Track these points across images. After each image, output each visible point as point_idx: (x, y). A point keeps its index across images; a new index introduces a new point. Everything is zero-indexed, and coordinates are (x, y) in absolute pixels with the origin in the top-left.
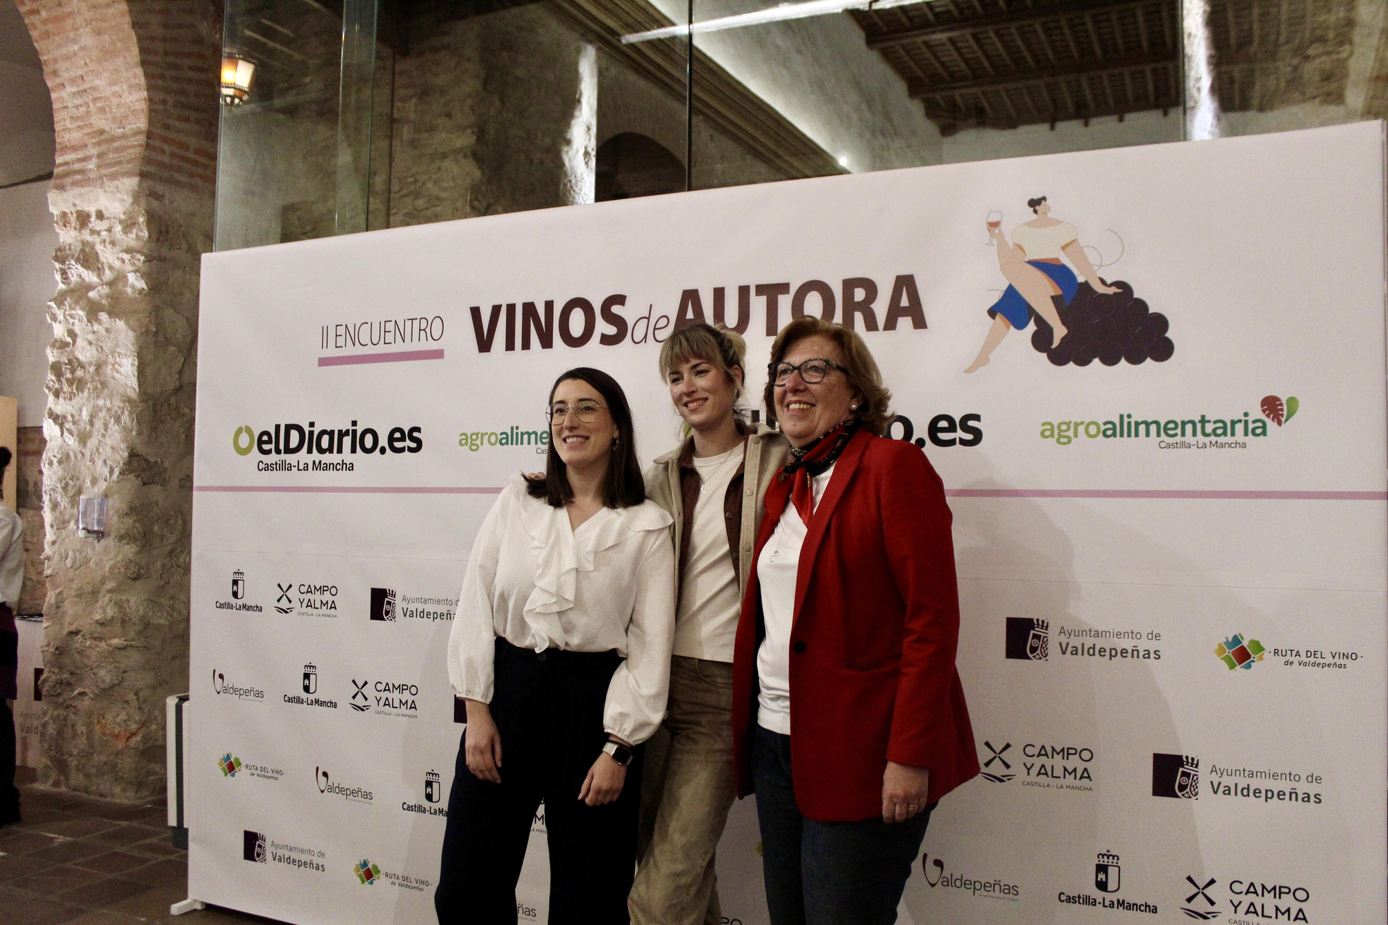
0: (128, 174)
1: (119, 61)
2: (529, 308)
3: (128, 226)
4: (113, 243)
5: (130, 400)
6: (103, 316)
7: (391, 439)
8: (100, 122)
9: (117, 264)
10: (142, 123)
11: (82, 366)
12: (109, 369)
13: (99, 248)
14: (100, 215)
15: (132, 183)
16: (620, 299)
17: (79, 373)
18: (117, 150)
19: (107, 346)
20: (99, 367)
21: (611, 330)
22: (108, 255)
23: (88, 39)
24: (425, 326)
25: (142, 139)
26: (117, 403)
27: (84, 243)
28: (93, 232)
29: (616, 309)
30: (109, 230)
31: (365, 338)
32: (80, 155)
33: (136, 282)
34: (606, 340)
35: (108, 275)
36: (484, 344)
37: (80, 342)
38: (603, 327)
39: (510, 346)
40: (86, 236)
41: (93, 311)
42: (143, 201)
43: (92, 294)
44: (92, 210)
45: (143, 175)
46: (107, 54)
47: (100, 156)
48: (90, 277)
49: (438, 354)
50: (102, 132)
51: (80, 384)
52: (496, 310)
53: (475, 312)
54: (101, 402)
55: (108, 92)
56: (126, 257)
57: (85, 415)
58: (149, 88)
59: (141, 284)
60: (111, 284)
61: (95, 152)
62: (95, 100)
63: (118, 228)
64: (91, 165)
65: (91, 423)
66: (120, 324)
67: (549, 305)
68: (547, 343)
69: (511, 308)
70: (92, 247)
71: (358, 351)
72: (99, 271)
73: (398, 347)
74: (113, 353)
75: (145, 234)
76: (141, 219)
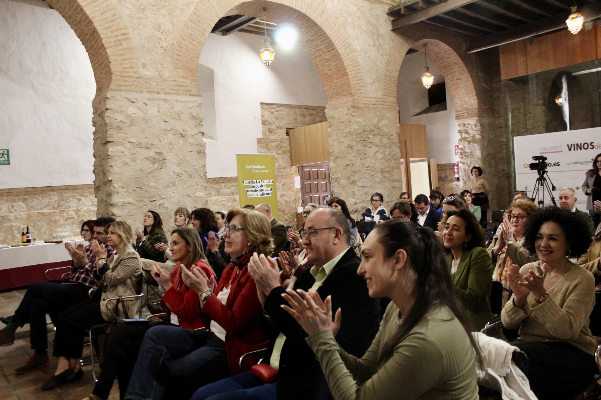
0: (475, 116)
1: (471, 95)
2: (577, 145)
3: (476, 126)
4: (472, 129)
5: (480, 159)
6: (472, 143)
7: (554, 164)
8: (465, 106)
9: (473, 133)
10: (477, 106)
11: (467, 153)
12: (474, 153)
13: (469, 130)
14: (468, 124)
15: (477, 118)
16: (593, 143)
17: (467, 154)
18: (471, 112)
19: (473, 149)
20: (471, 153)
21: (592, 147)
22: (471, 132)
23: (463, 91)
24: (559, 148)
25: (477, 110)
26: (476, 160)
27: (465, 130)
28: (467, 127)
29: (592, 144)
30: (471, 127)
31: (548, 149)
32: (462, 112)
33: (478, 137)
34: (591, 148)
35: (471, 135)
36: (570, 150)
37: (466, 148)
38: (590, 147)
39: (574, 150)
40: (466, 128)
41: (469, 142)
42: (479, 121)
43: (468, 139)
44: (466, 123)
45: (479, 116)
46: (467, 94)
47: (467, 113)
48: (467, 136)
49: (562, 151)
50: (466, 108)
51: (468, 156)
52: (572, 145)
53: (568, 145)
54: (472, 159)
55: (467, 101)
56: (476, 132)
57: (469, 162)
58: (478, 99)
59: (480, 137)
60: (472, 137)
61: (466, 112)
62: (465, 102)
63: (473, 127)
64: (466, 114)
65: (471, 163)
66: (476, 145)
67: (581, 144)
68: (581, 149)
69: (574, 145)
70: (467, 130)
71: (547, 151)
72: (469, 135)
73: (554, 151)
74: (474, 150)
75: (480, 127)
76: (479, 125)
